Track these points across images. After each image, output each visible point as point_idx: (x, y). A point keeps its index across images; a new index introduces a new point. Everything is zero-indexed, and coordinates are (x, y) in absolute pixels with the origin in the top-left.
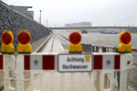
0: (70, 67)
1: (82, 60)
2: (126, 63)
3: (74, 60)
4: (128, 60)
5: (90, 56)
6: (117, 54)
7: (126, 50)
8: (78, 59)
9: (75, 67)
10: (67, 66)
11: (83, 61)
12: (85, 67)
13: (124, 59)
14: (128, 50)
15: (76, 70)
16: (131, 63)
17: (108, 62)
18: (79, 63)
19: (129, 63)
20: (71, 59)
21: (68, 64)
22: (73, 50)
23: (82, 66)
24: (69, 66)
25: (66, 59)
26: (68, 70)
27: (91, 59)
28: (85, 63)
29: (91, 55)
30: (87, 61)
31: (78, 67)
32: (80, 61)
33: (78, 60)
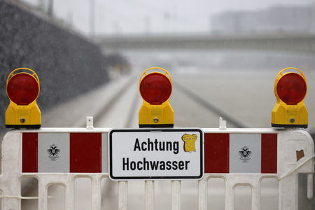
0: (141, 166)
1: (174, 147)
11: (177, 151)
12: (182, 165)
13: (287, 144)
15: (158, 173)
18: (168, 156)
21: (137, 156)
24: (139, 163)
26: (137, 173)
28: (182, 156)
29: (198, 134)
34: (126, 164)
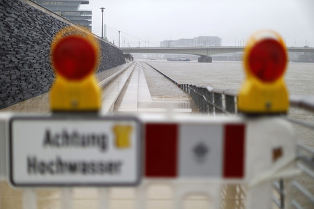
0: (54, 168)
1: (101, 142)
2: (268, 154)
3: (68, 139)
4: (276, 143)
5: (129, 128)
6: (233, 118)
7: (268, 106)
8: (83, 137)
9: (73, 168)
10: (43, 164)
11: (104, 147)
12: (112, 167)
13: (258, 138)
14: (275, 107)
15: (78, 177)
16: (288, 156)
17: (201, 151)
18: (91, 154)
19: (277, 153)
20: (57, 137)
21: (48, 154)
22: (66, 105)
23: (101, 165)
24: (52, 164)
25: (41, 137)
26: (48, 178)
27: (134, 138)
28: (112, 154)
29: (133, 124)
30: (118, 144)
31: (86, 168)
32: (93, 143)
33: (86, 141)
34: (33, 165)
